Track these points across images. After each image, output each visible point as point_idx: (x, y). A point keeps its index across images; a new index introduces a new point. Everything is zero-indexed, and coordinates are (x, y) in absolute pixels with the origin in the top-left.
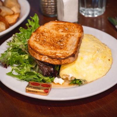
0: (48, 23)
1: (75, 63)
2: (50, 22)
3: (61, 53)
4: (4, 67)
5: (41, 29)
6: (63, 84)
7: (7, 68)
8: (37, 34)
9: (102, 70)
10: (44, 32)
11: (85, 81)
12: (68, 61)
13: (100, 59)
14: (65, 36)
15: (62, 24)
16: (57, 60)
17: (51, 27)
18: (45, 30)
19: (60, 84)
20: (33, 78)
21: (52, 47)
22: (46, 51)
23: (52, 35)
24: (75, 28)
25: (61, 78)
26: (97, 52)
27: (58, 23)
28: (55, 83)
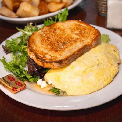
0: (70, 21)
1: (62, 70)
2: (73, 20)
3: (50, 56)
4: (5, 53)
5: (57, 25)
6: (44, 88)
7: (7, 54)
8: (50, 28)
9: (89, 88)
10: (58, 29)
11: (64, 92)
12: (51, 66)
13: (93, 74)
14: (74, 39)
15: (83, 26)
16: (40, 61)
17: (70, 25)
18: (62, 27)
19: (41, 87)
20: (16, 72)
21: (49, 47)
22: (40, 48)
23: (64, 34)
24: (92, 34)
25: (45, 81)
26: (96, 66)
27: (80, 23)
28: (38, 84)
